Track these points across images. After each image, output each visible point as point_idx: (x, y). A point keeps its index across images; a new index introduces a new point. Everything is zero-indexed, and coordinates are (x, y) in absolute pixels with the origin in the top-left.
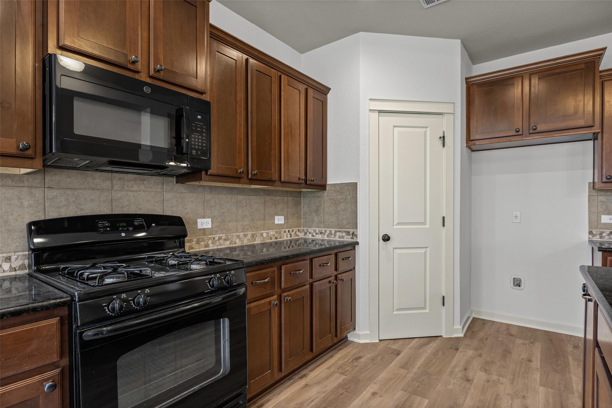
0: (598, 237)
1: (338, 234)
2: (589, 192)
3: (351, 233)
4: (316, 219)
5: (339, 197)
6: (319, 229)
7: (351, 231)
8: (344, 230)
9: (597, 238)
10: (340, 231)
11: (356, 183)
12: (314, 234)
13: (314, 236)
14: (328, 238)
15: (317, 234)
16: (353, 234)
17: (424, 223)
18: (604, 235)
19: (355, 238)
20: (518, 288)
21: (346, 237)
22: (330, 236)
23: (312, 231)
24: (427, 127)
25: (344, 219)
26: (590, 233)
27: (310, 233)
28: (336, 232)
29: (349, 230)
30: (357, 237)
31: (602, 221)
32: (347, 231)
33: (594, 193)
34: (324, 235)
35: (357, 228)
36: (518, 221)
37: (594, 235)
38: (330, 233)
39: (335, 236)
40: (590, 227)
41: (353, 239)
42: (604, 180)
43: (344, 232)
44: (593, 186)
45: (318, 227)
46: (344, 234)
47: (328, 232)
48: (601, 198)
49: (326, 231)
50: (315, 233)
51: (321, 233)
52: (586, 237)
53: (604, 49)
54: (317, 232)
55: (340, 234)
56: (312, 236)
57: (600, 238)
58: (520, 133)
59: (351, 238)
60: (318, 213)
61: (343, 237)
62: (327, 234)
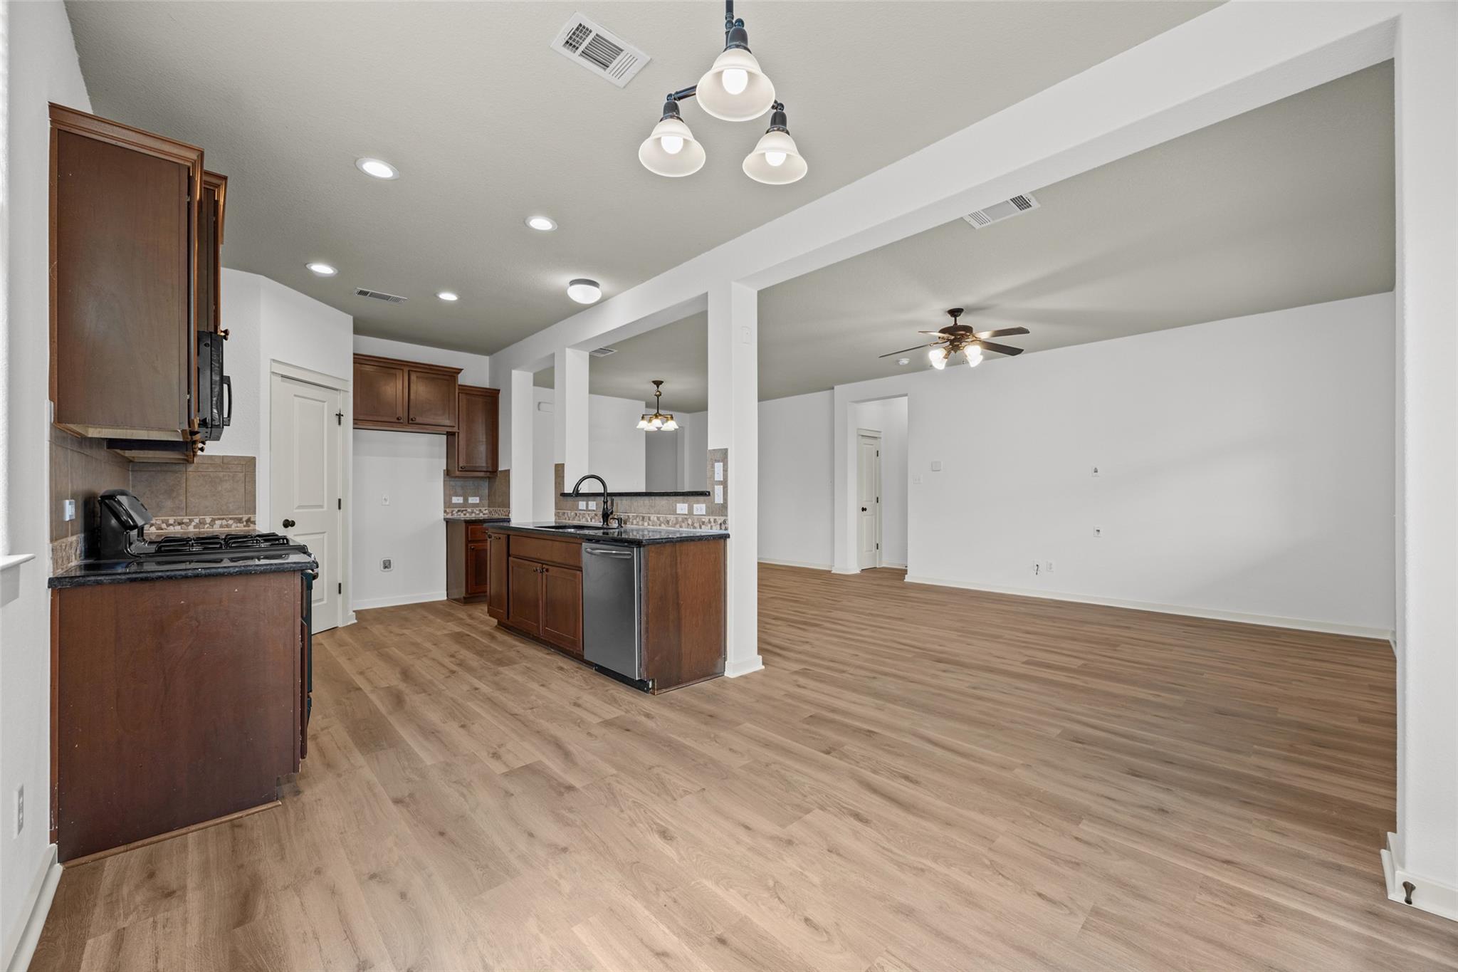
0: (450, 514)
1: (218, 522)
2: (444, 478)
3: (244, 520)
4: (169, 504)
5: (221, 474)
6: (175, 518)
7: (245, 517)
8: (231, 516)
9: (449, 516)
10: (219, 519)
11: (254, 458)
12: (164, 526)
13: (162, 529)
14: (197, 530)
15: (169, 525)
16: (248, 521)
17: (321, 507)
18: (454, 512)
19: (251, 525)
20: (387, 569)
21: (234, 525)
22: (201, 526)
23: (158, 522)
24: (325, 402)
25: (231, 503)
26: (445, 512)
27: (152, 525)
28: (213, 520)
29: (241, 516)
30: (255, 524)
31: (453, 502)
32: (236, 518)
33: (447, 479)
34: (188, 526)
35: (254, 513)
36: (387, 503)
37: (447, 513)
38: (202, 523)
39: (213, 526)
40: (445, 507)
41: (249, 527)
42: (460, 469)
43: (231, 519)
44: (448, 473)
45: (174, 516)
46: (231, 522)
47: (197, 521)
48: (451, 483)
49: (191, 521)
50: (165, 524)
51: (180, 524)
52: (441, 515)
53: (462, 369)
54: (171, 521)
55: (224, 522)
56: (157, 530)
57: (452, 515)
58: (401, 421)
59: (245, 526)
60: (174, 494)
61: (227, 526)
62: (193, 524)
